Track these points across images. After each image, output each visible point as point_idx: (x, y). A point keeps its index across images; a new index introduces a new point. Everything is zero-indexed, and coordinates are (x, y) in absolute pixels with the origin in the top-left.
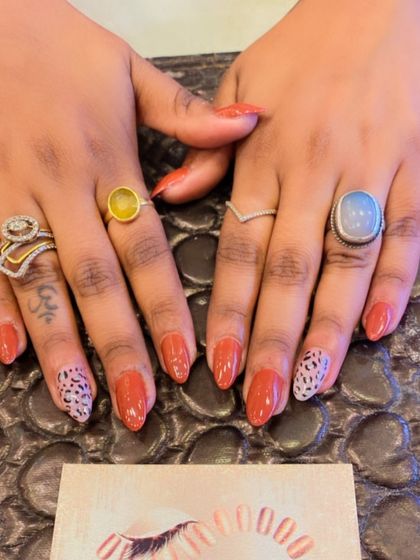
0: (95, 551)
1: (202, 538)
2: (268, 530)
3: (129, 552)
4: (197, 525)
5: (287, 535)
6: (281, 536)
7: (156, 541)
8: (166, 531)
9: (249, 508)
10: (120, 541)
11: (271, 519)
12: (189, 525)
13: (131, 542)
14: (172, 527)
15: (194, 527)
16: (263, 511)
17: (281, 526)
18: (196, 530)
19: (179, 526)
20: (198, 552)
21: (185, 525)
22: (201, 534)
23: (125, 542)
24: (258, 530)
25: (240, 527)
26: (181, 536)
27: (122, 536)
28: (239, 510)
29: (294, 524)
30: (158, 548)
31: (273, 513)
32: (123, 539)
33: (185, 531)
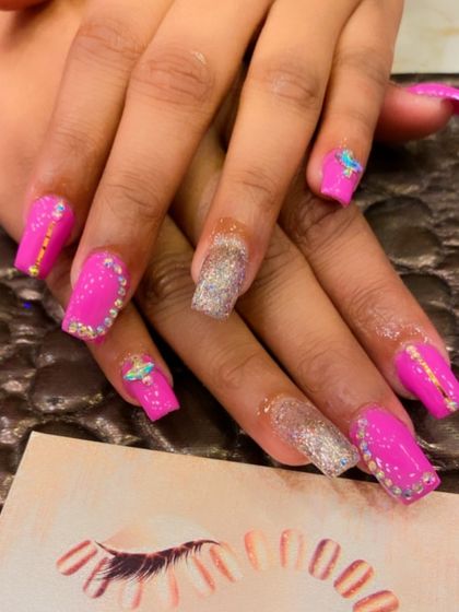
0: (55, 561)
1: (222, 567)
3: (106, 569)
4: (217, 548)
5: (359, 585)
6: (346, 586)
7: (149, 559)
8: (167, 548)
9: (301, 537)
10: (95, 553)
11: (334, 560)
12: (206, 547)
13: (111, 557)
14: (178, 544)
15: (212, 552)
16: (323, 543)
17: (351, 569)
18: (214, 555)
19: (189, 545)
20: (213, 587)
21: (198, 545)
22: (220, 562)
23: (102, 554)
24: (312, 571)
25: (284, 561)
26: (189, 559)
27: (100, 545)
28: (285, 536)
29: (371, 570)
30: (151, 571)
31: (338, 549)
32: (100, 550)
33: (198, 553)
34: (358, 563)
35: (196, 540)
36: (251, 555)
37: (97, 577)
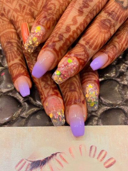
1: (64, 160)
2: (94, 155)
3: (30, 167)
5: (104, 157)
7: (42, 161)
8: (47, 157)
9: (85, 146)
10: (25, 162)
11: (96, 151)
12: (57, 154)
14: (49, 155)
15: (60, 155)
16: (91, 147)
17: (101, 153)
18: (61, 156)
19: (53, 155)
21: (56, 154)
22: (63, 158)
23: (28, 163)
24: (90, 155)
26: (54, 159)
27: (27, 160)
28: (80, 147)
29: (106, 152)
30: (43, 165)
31: (96, 148)
32: (27, 161)
33: (56, 157)
34: (102, 151)
35: (55, 153)
36: (72, 154)
37: (28, 170)
